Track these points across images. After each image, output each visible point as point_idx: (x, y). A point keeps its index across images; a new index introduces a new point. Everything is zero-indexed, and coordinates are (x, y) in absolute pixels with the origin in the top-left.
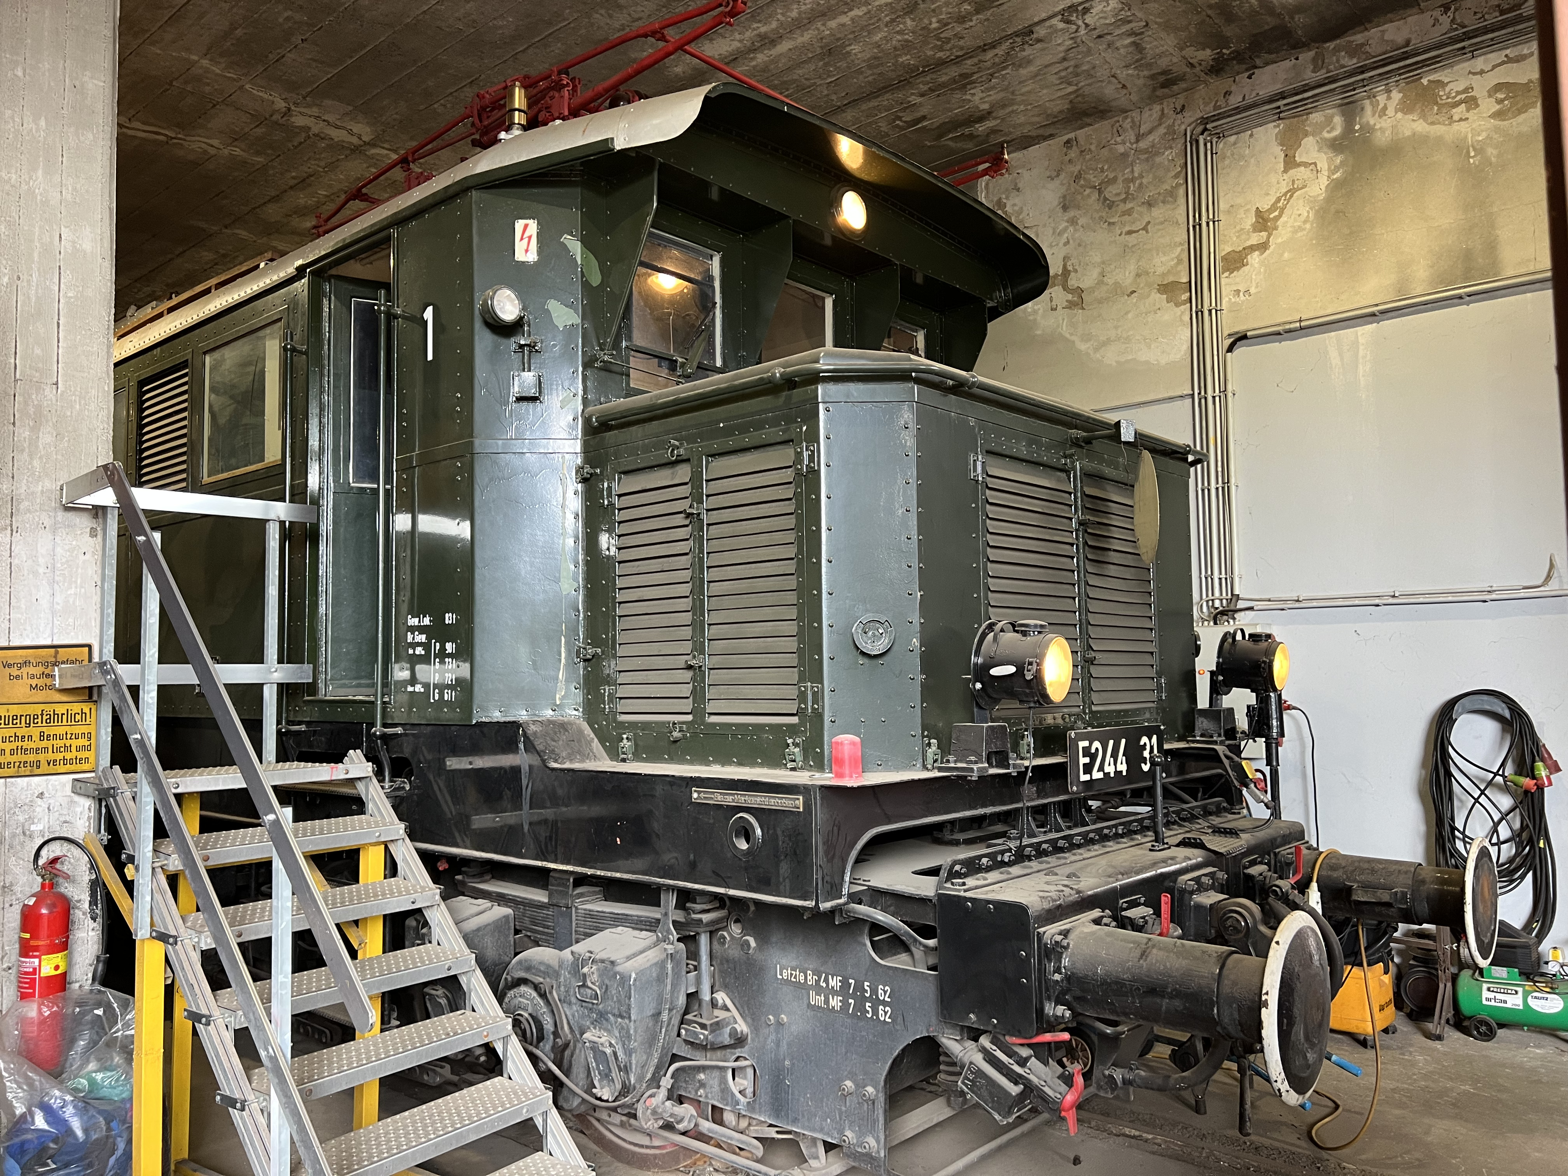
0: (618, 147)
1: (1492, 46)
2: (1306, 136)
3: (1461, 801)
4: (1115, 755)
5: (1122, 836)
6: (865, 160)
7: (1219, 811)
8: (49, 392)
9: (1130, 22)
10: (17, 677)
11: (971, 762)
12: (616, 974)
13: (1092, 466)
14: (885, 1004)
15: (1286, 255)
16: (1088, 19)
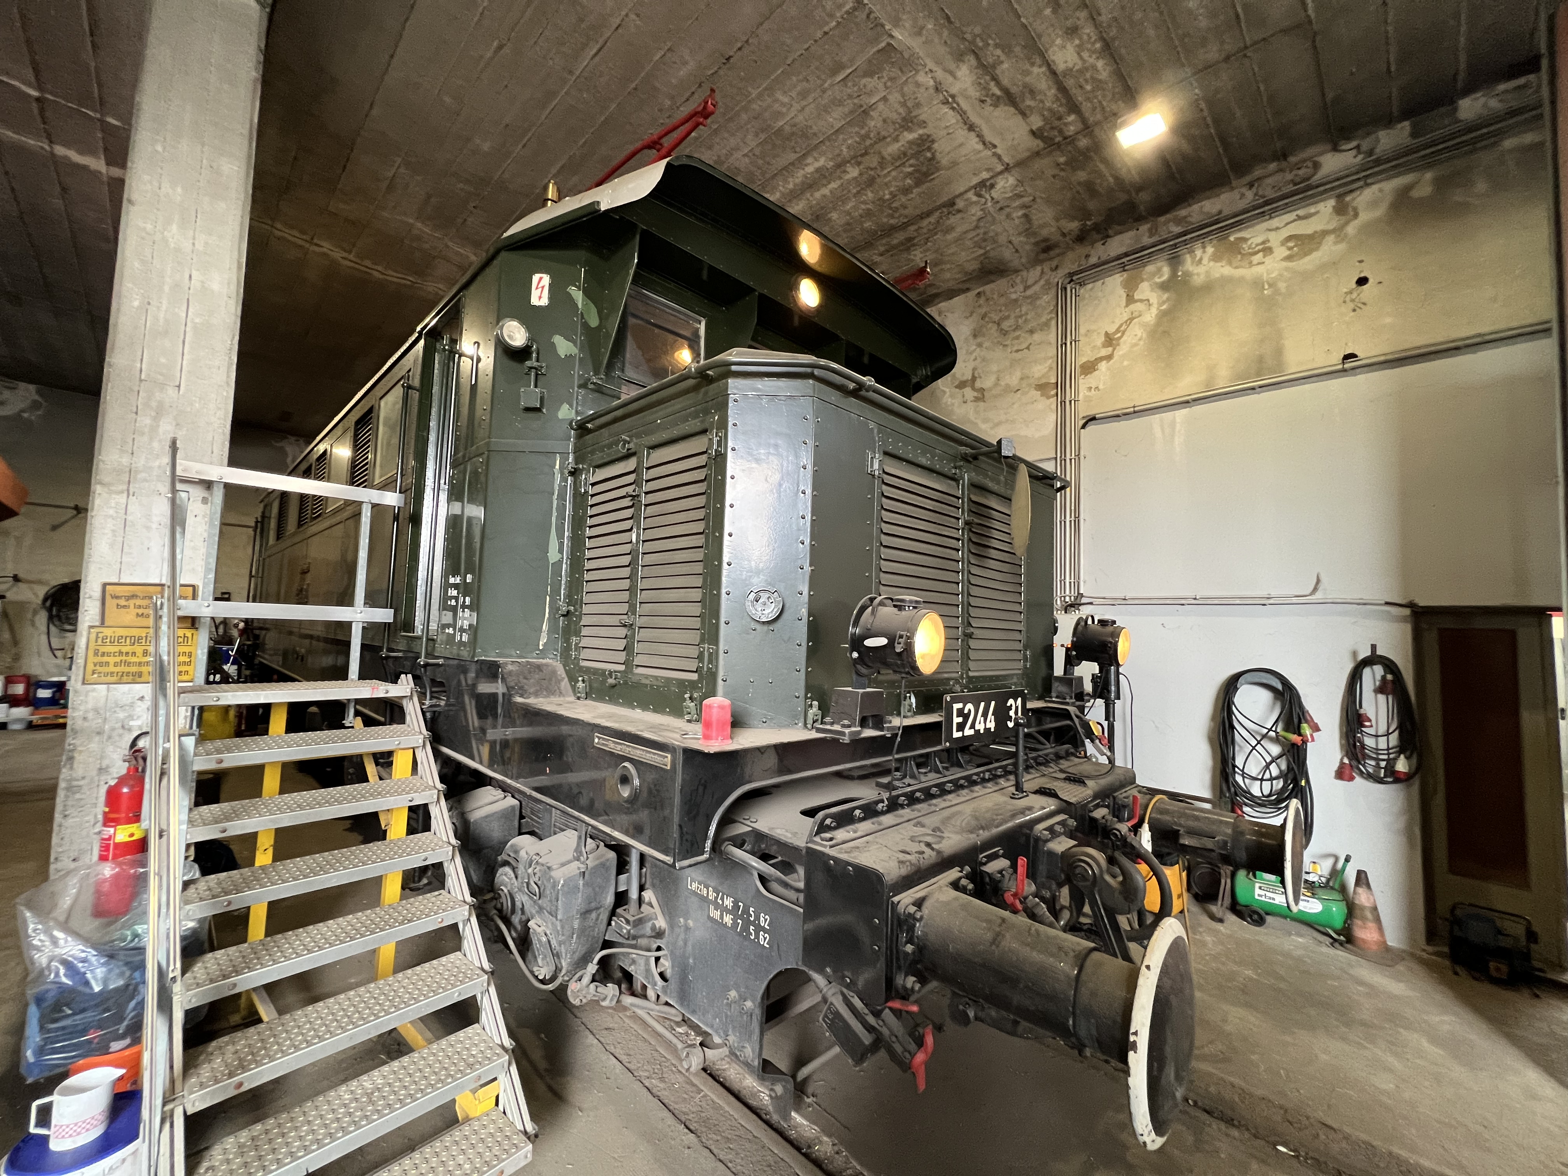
0: (603, 207)
1: (1286, 209)
2: (1142, 281)
3: (1240, 746)
4: (985, 715)
5: (989, 780)
6: (821, 256)
7: (1068, 755)
8: (171, 392)
9: (1022, 196)
10: (124, 607)
11: (844, 726)
12: (551, 877)
13: (980, 479)
14: (765, 931)
15: (1126, 363)
16: (995, 193)
